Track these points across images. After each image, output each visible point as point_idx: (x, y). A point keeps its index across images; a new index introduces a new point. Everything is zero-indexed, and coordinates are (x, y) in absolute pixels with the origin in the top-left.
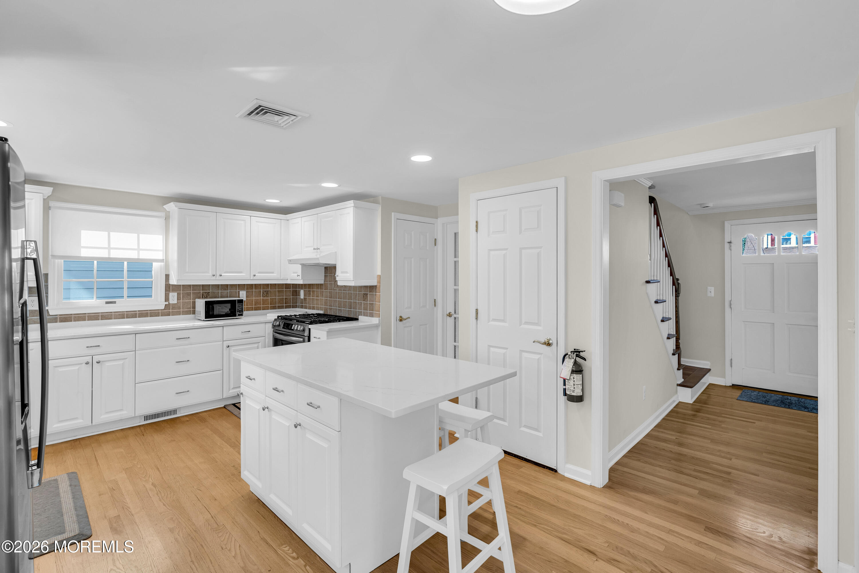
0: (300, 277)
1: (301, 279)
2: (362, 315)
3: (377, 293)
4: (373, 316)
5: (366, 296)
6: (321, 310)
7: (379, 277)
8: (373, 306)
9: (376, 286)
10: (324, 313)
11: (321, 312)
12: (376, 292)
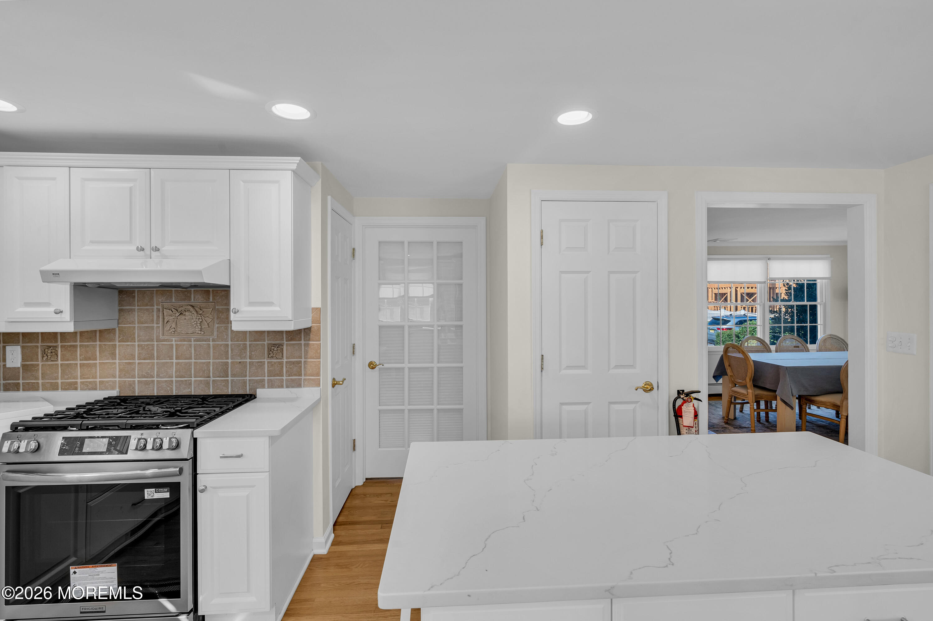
0: (67, 315)
1: (69, 320)
2: (263, 387)
3: (311, 342)
4: (299, 386)
5: (279, 349)
6: (113, 388)
7: (317, 311)
8: (301, 367)
9: (309, 329)
10: (118, 395)
11: (114, 393)
12: (309, 340)
